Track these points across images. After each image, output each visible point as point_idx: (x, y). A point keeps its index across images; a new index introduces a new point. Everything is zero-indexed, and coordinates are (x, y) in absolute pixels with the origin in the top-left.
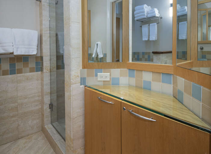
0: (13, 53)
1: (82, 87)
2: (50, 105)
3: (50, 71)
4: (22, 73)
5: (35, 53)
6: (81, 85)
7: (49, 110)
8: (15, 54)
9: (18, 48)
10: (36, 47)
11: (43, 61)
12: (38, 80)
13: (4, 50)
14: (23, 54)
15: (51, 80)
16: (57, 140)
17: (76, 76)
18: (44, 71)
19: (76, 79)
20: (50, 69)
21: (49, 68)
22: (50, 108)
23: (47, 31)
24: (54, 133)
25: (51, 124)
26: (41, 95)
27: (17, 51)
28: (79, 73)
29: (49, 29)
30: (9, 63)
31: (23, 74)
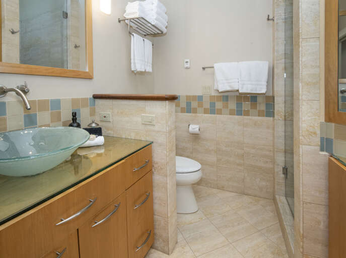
0: (238, 91)
1: (325, 155)
2: (283, 168)
3: (285, 118)
4: (249, 115)
5: (264, 91)
6: (322, 150)
7: (283, 176)
8: (240, 91)
9: (243, 84)
10: (266, 83)
11: (274, 102)
12: (268, 128)
13: (230, 86)
14: (249, 91)
15: (285, 132)
16: (288, 224)
17: (311, 132)
18: (276, 116)
19: (311, 137)
20: (285, 116)
21: (283, 114)
22: (284, 173)
23: (281, 59)
24: (286, 212)
25: (285, 197)
26: (272, 150)
27: (242, 88)
28: (316, 128)
29: (284, 57)
30: (236, 102)
31: (250, 117)
